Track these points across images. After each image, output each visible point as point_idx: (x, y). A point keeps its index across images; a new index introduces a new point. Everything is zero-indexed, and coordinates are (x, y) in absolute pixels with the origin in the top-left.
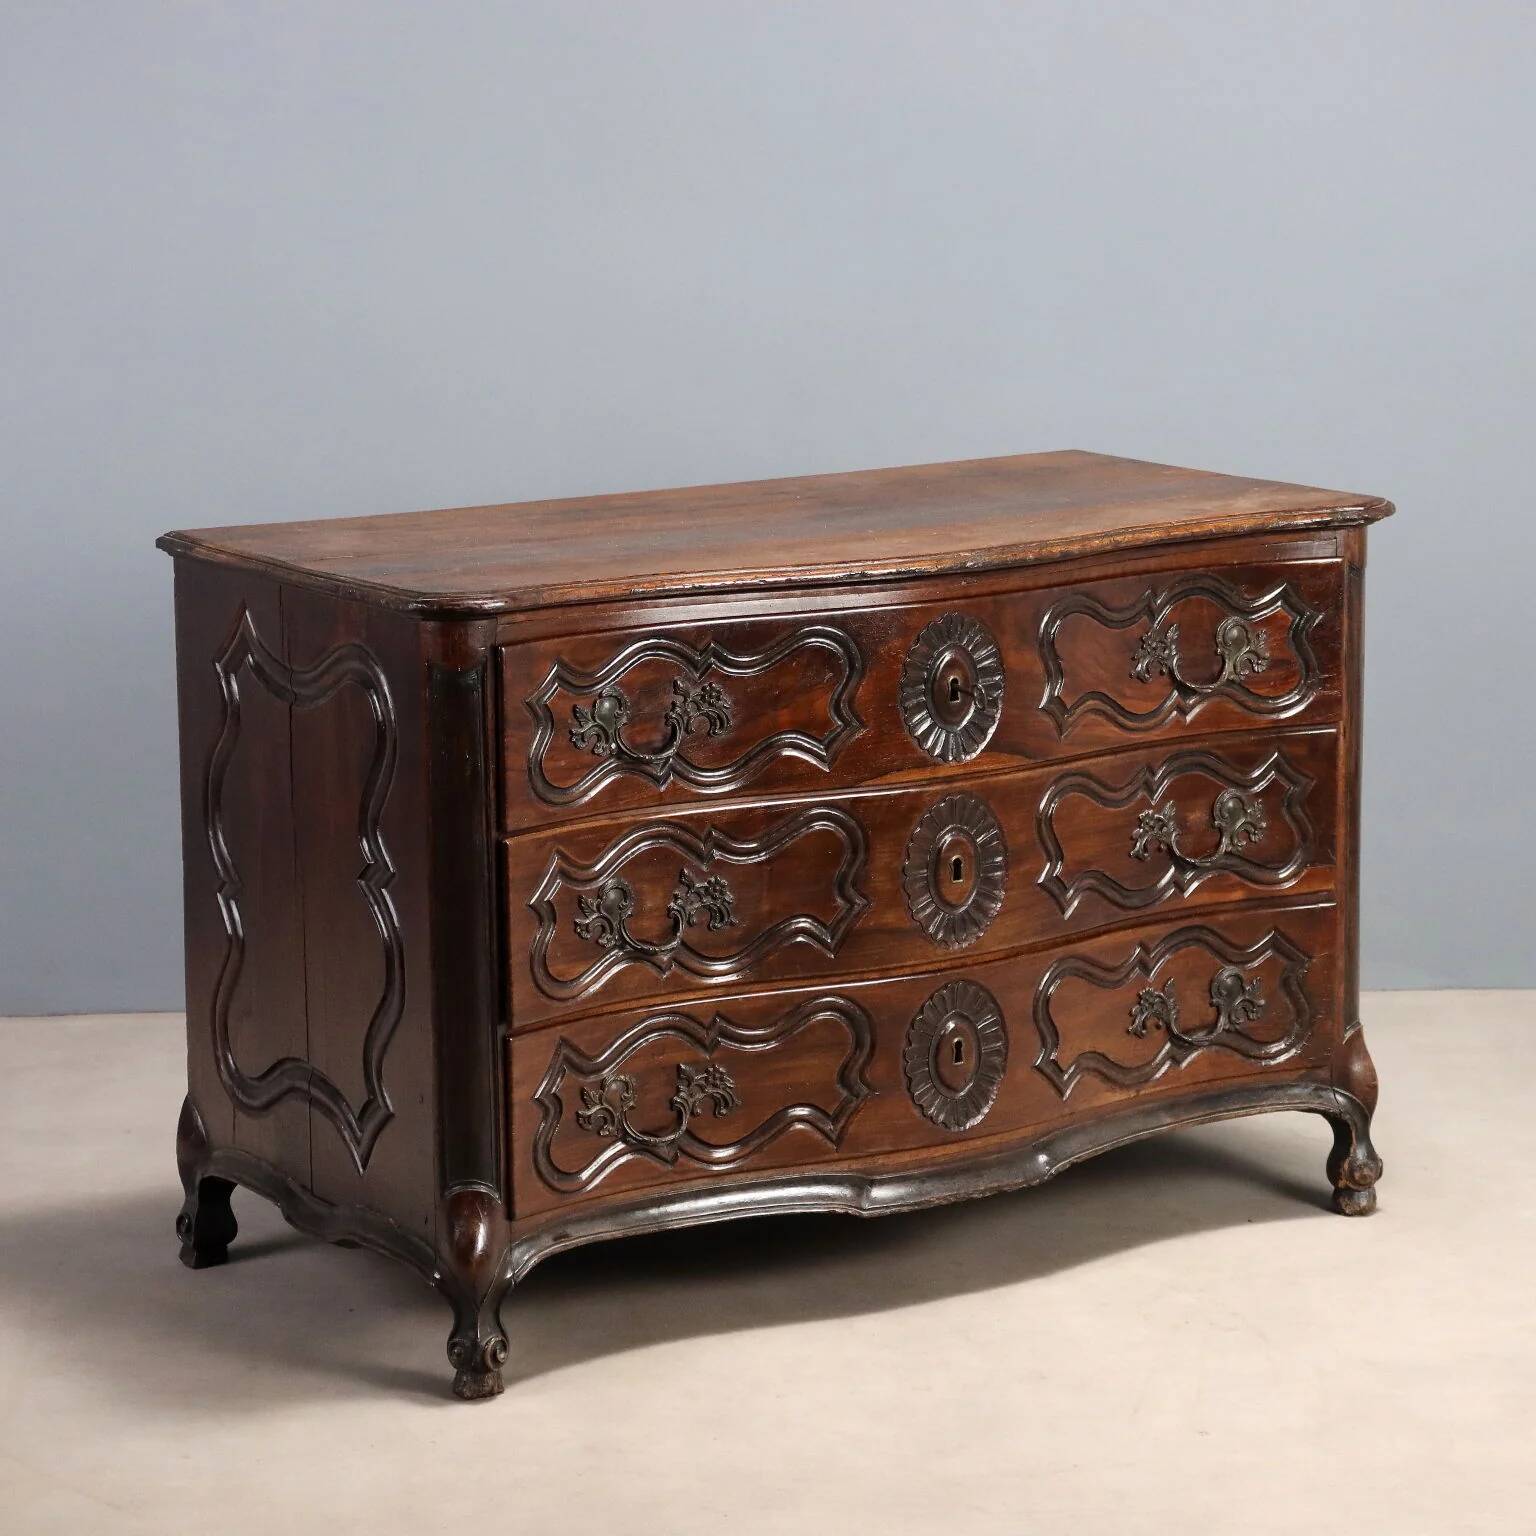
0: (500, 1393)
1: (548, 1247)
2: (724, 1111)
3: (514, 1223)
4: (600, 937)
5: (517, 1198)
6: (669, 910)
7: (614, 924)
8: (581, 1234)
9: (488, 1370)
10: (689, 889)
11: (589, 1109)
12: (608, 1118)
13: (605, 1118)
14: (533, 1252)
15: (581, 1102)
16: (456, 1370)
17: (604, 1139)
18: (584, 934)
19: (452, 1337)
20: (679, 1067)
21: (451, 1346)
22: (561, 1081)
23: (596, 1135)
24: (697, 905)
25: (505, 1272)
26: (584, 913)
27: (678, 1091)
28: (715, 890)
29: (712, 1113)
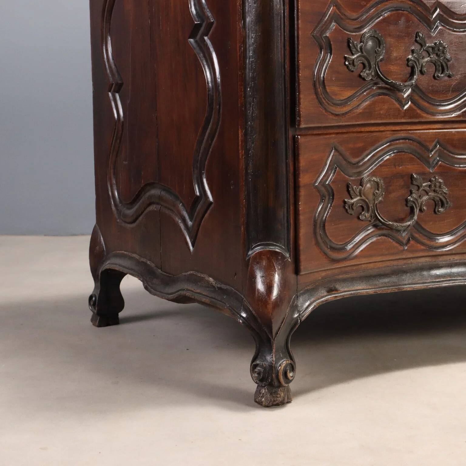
0: (289, 402)
1: (323, 297)
2: (441, 210)
3: (299, 277)
4: (361, 72)
5: (302, 257)
6: (408, 60)
7: (372, 63)
8: (346, 289)
9: (280, 385)
10: (422, 46)
11: (352, 198)
12: (365, 207)
13: (362, 206)
14: (313, 299)
15: (346, 193)
16: (257, 385)
17: (363, 223)
18: (351, 67)
19: (254, 360)
20: (412, 176)
21: (254, 367)
22: (333, 176)
23: (356, 220)
24: (426, 60)
25: (293, 313)
26: (351, 51)
27: (411, 193)
28: (439, 50)
29: (433, 210)
